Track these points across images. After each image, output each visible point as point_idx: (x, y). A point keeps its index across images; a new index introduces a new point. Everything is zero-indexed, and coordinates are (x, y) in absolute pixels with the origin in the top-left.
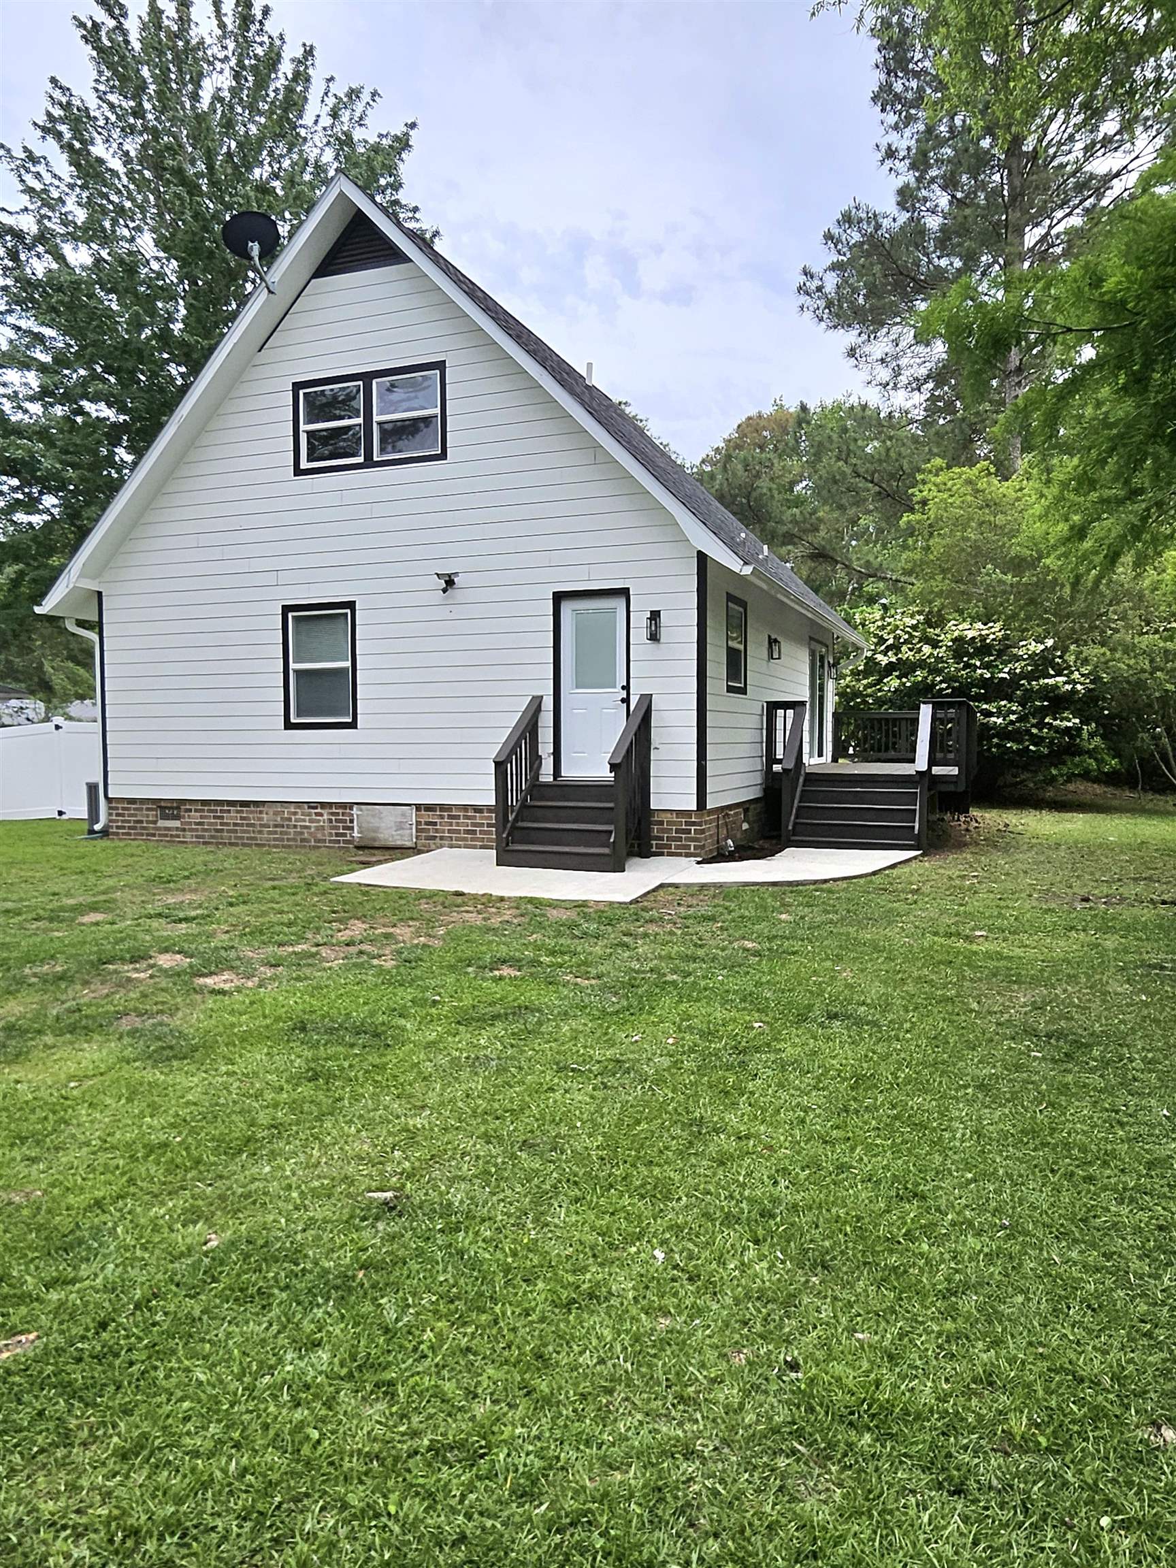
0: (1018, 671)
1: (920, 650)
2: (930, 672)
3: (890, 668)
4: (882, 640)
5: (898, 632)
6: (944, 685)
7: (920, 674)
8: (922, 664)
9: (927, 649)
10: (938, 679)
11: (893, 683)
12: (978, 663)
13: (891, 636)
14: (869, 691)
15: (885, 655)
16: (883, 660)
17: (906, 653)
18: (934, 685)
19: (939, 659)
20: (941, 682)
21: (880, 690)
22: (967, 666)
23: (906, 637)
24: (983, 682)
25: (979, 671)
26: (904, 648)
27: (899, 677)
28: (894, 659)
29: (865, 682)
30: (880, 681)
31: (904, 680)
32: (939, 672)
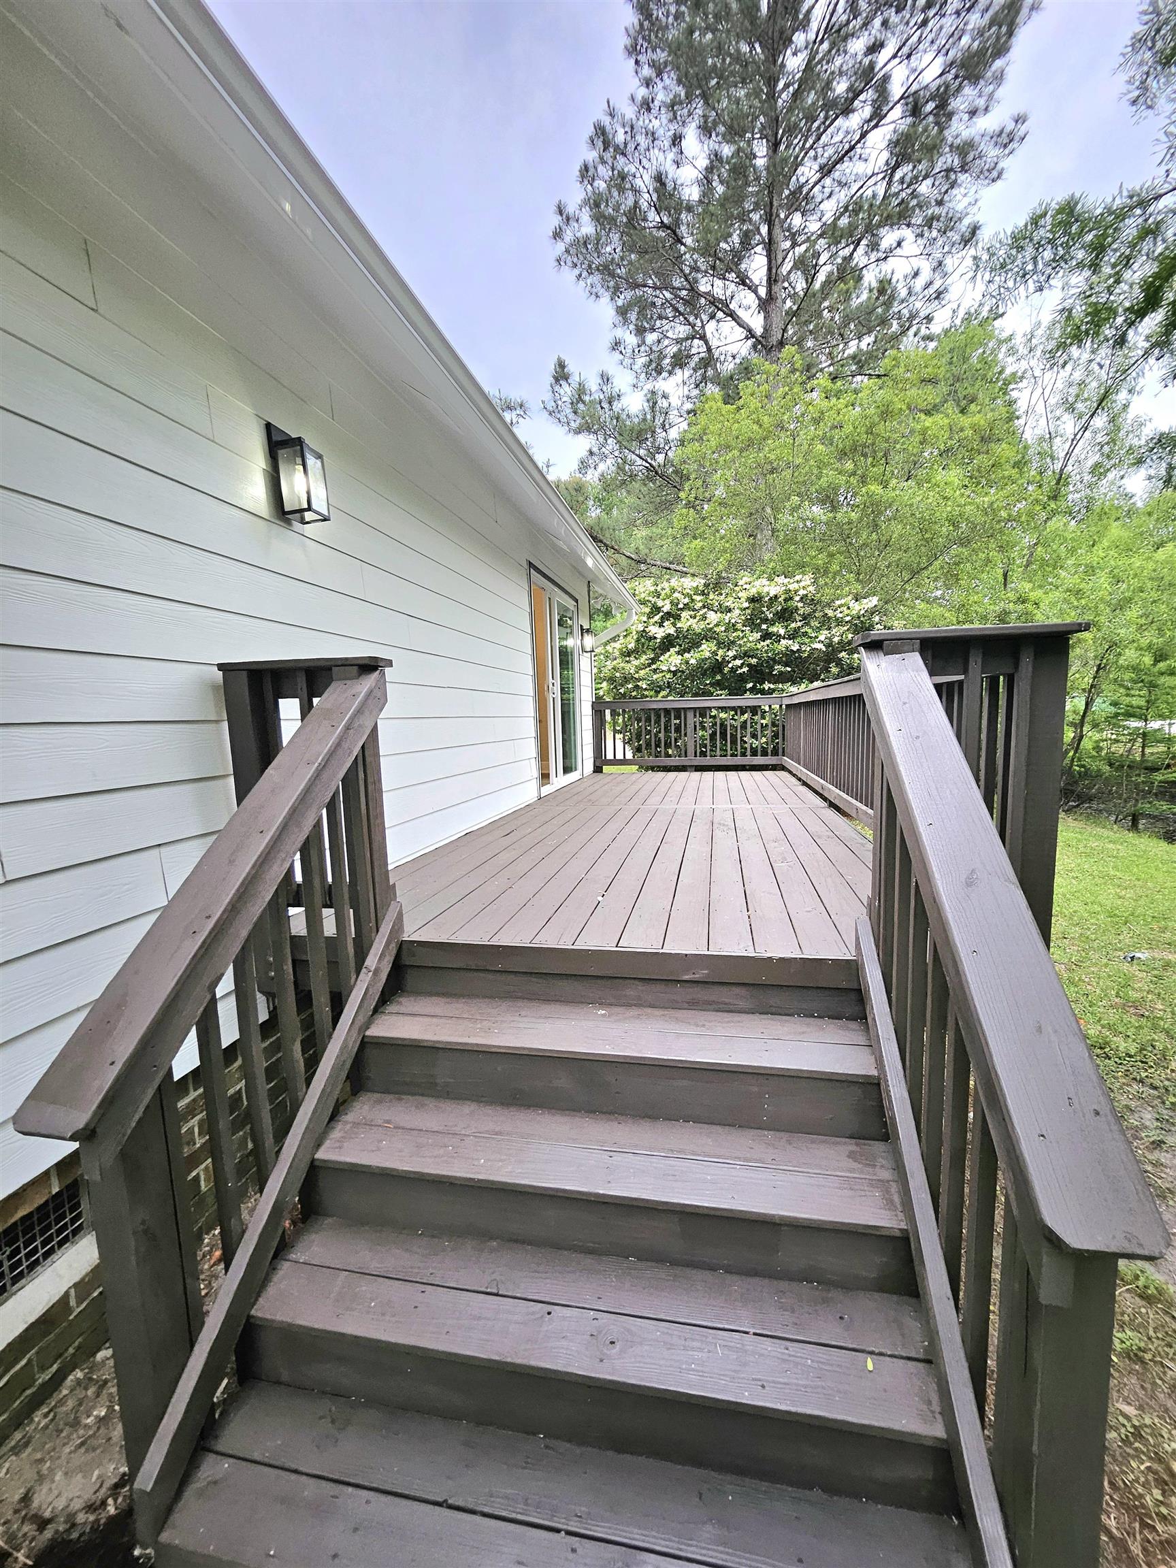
0: (836, 640)
1: (704, 618)
2: (720, 644)
3: (668, 643)
4: (656, 609)
5: (676, 595)
6: (738, 662)
7: (706, 649)
8: (708, 635)
9: (713, 617)
10: (731, 654)
11: (672, 660)
12: (782, 632)
13: (668, 602)
14: (642, 673)
15: (661, 625)
16: (659, 633)
17: (687, 622)
18: (725, 662)
19: (731, 627)
20: (735, 658)
21: (655, 671)
22: (766, 636)
23: (686, 600)
24: (790, 658)
25: (783, 642)
26: (684, 614)
27: (678, 653)
28: (672, 631)
29: (636, 663)
30: (654, 661)
31: (687, 655)
32: (730, 645)
